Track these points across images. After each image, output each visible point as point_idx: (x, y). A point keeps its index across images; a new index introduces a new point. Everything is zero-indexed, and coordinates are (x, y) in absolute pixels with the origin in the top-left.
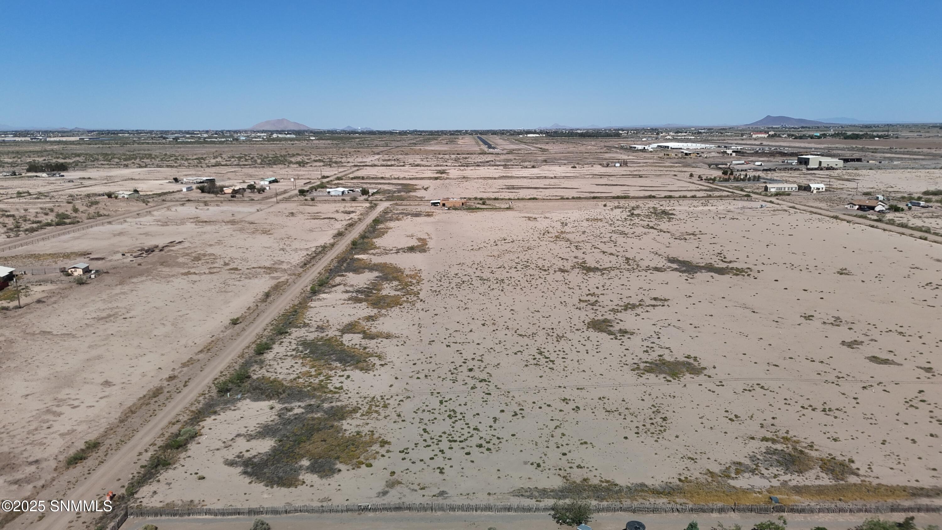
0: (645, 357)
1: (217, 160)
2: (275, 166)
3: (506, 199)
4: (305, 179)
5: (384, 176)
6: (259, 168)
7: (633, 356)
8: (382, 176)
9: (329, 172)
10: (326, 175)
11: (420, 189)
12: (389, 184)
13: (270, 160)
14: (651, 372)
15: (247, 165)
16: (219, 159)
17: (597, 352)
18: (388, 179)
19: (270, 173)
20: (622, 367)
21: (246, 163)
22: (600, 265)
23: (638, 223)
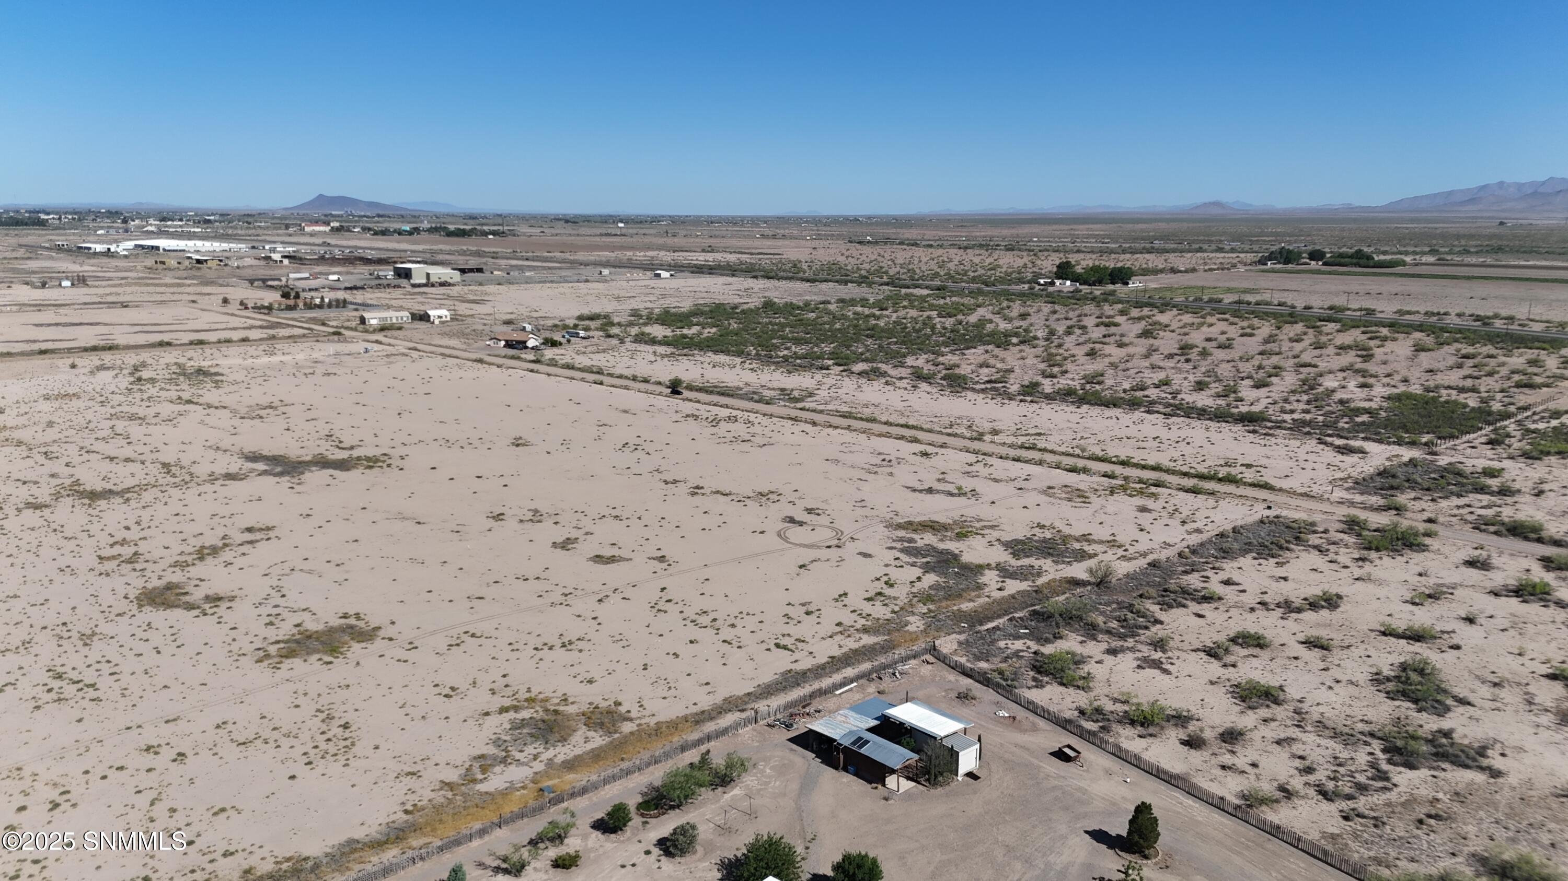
0: (272, 634)
7: (250, 638)
14: (294, 657)
17: (178, 647)
20: (237, 660)
22: (115, 485)
23: (158, 394)
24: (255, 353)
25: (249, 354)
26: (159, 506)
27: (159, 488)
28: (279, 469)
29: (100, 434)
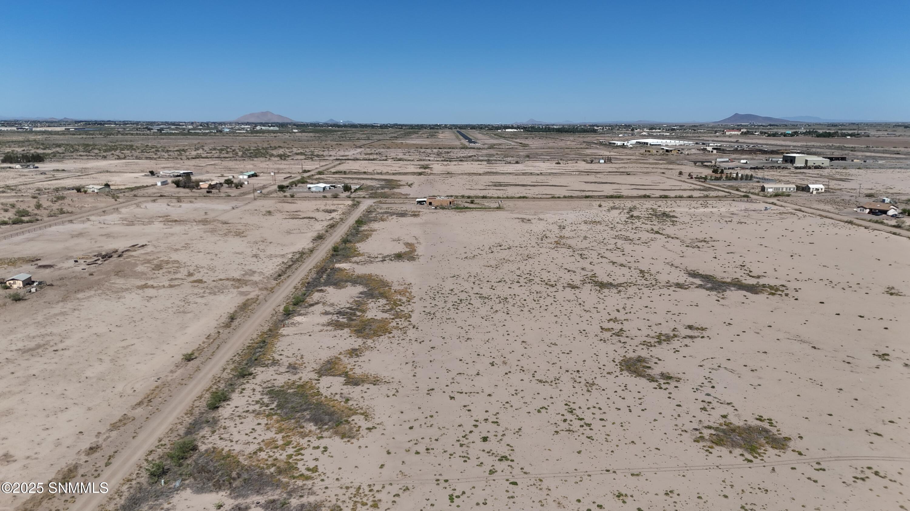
1: (199, 152)
2: (255, 159)
3: (495, 198)
4: (285, 173)
5: (366, 171)
6: (240, 161)
8: (364, 171)
9: (310, 165)
10: (307, 169)
11: (404, 185)
12: (372, 179)
13: (252, 153)
15: (227, 158)
16: (200, 151)
17: (643, 410)
18: (371, 174)
19: (250, 166)
20: (681, 435)
21: (227, 155)
22: (614, 280)
23: (641, 226)
24: (696, 206)
25: (692, 206)
26: (636, 298)
27: (638, 286)
28: (709, 285)
29: (609, 247)
